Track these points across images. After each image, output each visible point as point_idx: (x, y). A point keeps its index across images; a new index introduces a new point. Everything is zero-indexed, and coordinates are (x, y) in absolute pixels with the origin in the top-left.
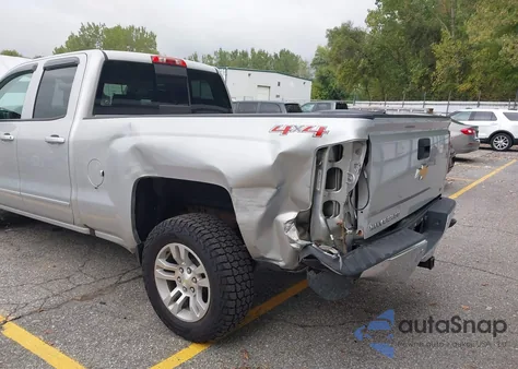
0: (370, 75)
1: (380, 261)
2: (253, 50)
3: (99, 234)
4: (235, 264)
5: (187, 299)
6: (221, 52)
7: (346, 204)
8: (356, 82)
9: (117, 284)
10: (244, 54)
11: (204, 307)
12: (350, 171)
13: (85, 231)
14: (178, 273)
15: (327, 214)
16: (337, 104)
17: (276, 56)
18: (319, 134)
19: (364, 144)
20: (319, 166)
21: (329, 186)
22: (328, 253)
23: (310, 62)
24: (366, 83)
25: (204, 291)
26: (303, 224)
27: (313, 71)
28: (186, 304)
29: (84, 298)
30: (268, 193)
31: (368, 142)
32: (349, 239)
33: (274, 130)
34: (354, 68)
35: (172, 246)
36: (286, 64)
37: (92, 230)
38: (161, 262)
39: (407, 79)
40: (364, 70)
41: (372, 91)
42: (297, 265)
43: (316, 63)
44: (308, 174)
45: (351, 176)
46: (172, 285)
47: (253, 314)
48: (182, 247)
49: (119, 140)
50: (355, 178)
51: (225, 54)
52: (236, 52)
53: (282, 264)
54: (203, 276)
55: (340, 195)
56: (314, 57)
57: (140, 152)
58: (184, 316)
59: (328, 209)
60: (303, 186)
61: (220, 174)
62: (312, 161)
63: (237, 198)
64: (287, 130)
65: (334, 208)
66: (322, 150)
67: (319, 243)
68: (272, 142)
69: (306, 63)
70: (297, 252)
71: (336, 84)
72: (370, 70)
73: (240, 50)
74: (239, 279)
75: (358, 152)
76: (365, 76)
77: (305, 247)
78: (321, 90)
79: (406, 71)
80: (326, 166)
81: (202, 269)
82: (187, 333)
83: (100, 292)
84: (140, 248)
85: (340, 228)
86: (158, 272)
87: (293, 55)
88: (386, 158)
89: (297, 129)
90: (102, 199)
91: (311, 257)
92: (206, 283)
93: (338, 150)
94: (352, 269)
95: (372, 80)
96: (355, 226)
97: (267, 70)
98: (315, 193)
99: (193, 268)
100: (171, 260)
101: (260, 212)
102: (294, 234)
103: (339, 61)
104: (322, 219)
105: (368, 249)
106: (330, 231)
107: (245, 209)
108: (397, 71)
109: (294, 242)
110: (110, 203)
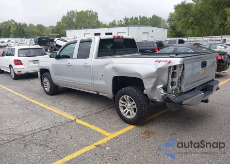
0: (195, 25)
1: (188, 99)
2: (140, 16)
3: (100, 94)
4: (144, 101)
5: (129, 112)
6: (126, 18)
7: (178, 82)
8: (188, 28)
9: (104, 110)
10: (136, 19)
11: (135, 114)
12: (178, 72)
13: (95, 93)
14: (126, 104)
15: (172, 85)
16: (179, 40)
17: (151, 18)
18: (169, 62)
19: (183, 65)
20: (169, 72)
21: (172, 77)
22: (172, 97)
23: (166, 20)
24: (193, 29)
25: (135, 109)
26: (165, 88)
27: (168, 24)
28: (129, 114)
29: (96, 113)
30: (154, 80)
31: (184, 64)
32: (179, 92)
33: (156, 61)
34: (188, 22)
35: (124, 96)
36: (155, 22)
37: (98, 93)
38: (121, 101)
39: (213, 26)
40: (192, 23)
41: (196, 32)
42: (163, 101)
43: (169, 21)
44: (166, 74)
45: (179, 74)
46: (124, 108)
47: (148, 118)
48: (128, 96)
49: (107, 65)
50: (180, 75)
51: (128, 19)
52: (132, 18)
53: (158, 101)
54: (134, 105)
55: (176, 80)
56: (168, 17)
57: (115, 69)
58: (128, 117)
59: (172, 84)
60: (165, 77)
61: (140, 75)
62: (167, 70)
63: (144, 81)
64: (160, 62)
65: (174, 84)
66: (170, 67)
67: (169, 94)
68: (155, 65)
69: (164, 20)
70: (163, 97)
71: (179, 29)
72: (195, 23)
73: (134, 17)
74: (146, 110)
75: (181, 67)
76: (193, 25)
77: (166, 95)
78: (172, 32)
79: (213, 22)
80: (171, 71)
81: (134, 103)
82: (129, 122)
83: (100, 112)
84: (114, 97)
85: (176, 89)
86: (120, 104)
87: (158, 17)
88: (195, 66)
89: (163, 61)
90: (102, 83)
91: (167, 98)
92: (135, 107)
93: (175, 67)
94: (180, 101)
95: (196, 27)
96: (180, 89)
97: (147, 25)
98: (168, 79)
99: (131, 103)
100: (124, 100)
101: (152, 85)
102: (162, 91)
103: (180, 19)
104: (170, 87)
105: (184, 95)
106: (173, 90)
107: (147, 85)
108: (208, 22)
109: (162, 94)
110: (105, 84)
